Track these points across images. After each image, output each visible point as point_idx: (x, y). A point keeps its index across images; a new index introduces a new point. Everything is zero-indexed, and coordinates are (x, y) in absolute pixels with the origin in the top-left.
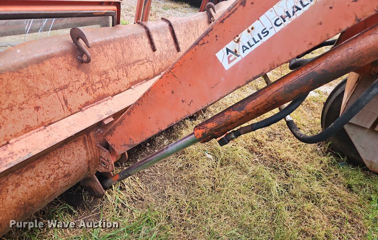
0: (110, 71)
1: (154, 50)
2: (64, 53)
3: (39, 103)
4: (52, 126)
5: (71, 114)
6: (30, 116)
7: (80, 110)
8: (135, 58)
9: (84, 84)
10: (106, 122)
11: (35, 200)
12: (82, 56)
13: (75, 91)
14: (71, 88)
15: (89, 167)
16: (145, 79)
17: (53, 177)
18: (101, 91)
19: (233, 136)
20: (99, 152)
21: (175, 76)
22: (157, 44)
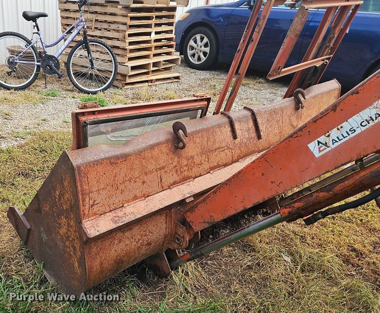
0: (196, 156)
1: (235, 137)
2: (167, 141)
3: (145, 179)
4: (149, 198)
5: (163, 191)
6: (138, 189)
7: (169, 188)
8: (217, 145)
9: (176, 166)
10: (187, 201)
11: (125, 258)
12: (178, 143)
13: (168, 172)
14: (166, 169)
15: (164, 241)
16: (224, 165)
17: (140, 241)
18: (186, 173)
19: (320, 216)
20: (176, 228)
21: (267, 161)
22: (238, 132)
